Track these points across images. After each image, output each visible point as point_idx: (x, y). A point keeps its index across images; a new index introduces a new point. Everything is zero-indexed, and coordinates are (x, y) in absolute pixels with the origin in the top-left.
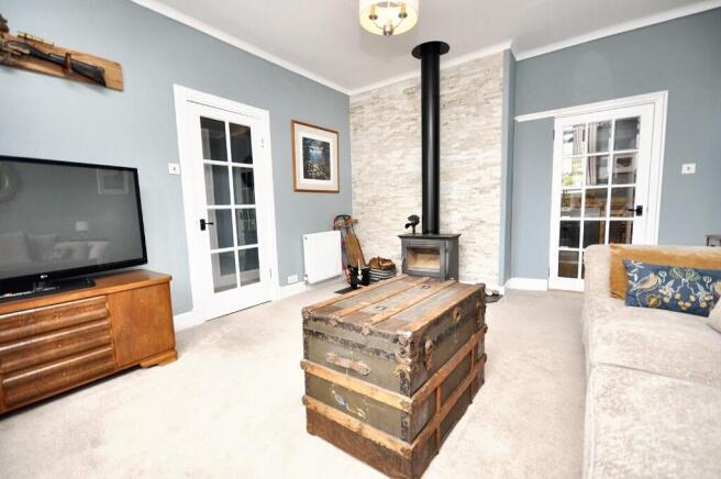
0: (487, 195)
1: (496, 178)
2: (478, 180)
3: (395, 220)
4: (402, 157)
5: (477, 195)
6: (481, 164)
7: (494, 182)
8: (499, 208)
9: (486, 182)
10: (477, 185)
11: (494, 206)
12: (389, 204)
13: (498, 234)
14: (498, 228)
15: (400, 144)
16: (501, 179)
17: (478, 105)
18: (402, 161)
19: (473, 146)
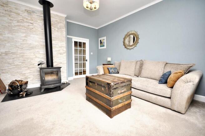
0: (62, 55)
1: (64, 51)
2: (59, 51)
3: (23, 63)
4: (25, 37)
5: (59, 55)
6: (60, 46)
7: (64, 52)
8: (66, 59)
9: (61, 51)
10: (59, 52)
11: (64, 58)
12: (18, 56)
13: (66, 66)
14: (66, 64)
15: (24, 31)
16: (66, 51)
17: (58, 28)
18: (26, 38)
19: (57, 40)
